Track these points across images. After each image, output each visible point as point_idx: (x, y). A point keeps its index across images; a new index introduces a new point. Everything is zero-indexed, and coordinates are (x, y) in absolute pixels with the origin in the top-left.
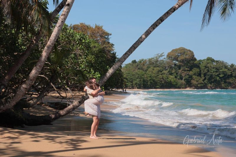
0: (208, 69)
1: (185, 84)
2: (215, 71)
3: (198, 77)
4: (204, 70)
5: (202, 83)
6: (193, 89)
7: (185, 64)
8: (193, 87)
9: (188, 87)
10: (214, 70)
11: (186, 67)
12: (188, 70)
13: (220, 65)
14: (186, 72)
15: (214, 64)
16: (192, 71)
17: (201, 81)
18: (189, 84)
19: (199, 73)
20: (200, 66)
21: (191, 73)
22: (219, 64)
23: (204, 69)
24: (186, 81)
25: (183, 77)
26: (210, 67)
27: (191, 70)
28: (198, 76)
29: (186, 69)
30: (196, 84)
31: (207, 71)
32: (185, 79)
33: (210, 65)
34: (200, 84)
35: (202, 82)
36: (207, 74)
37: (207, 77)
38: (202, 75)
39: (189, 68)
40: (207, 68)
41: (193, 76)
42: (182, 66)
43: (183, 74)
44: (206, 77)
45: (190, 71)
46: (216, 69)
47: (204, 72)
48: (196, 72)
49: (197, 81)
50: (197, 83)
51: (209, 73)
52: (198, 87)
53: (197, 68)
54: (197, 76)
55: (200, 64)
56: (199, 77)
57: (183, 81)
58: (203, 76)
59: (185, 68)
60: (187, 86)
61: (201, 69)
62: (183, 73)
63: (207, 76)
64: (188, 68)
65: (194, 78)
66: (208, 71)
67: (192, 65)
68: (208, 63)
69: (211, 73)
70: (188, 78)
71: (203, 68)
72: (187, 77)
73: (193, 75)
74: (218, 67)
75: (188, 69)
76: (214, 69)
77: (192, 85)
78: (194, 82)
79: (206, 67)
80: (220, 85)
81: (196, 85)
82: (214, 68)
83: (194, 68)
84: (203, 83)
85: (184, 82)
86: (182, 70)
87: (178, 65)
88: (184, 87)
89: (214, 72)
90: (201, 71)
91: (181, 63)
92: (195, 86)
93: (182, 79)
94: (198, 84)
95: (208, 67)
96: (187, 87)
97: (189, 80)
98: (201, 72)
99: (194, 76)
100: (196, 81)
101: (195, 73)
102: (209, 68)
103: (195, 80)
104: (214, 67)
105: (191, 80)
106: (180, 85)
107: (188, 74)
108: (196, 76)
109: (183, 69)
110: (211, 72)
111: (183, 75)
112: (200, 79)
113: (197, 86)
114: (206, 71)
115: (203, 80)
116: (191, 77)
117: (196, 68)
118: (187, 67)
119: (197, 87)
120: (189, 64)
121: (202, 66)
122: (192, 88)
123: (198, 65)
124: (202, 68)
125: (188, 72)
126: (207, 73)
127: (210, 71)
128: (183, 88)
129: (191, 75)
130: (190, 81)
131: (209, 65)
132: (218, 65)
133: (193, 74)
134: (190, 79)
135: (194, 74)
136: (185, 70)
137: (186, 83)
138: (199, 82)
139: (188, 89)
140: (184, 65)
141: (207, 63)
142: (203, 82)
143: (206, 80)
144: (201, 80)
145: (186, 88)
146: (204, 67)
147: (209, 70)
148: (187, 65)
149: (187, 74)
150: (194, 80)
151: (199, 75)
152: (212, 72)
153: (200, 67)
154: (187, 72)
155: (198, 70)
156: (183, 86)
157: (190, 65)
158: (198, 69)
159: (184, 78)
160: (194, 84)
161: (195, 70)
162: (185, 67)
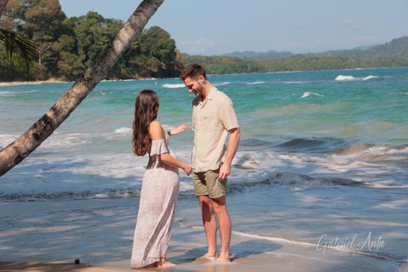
0: (91, 38)
1: (43, 70)
2: (106, 41)
3: (72, 55)
4: (83, 39)
5: (82, 69)
6: (63, 80)
7: (42, 26)
8: (63, 76)
9: (52, 76)
10: (104, 39)
11: (46, 34)
12: (49, 41)
13: (115, 29)
14: (45, 45)
15: (103, 26)
16: (59, 42)
17: (78, 63)
18: (53, 69)
19: (73, 45)
20: (76, 31)
21: (56, 46)
22: (113, 25)
23: (84, 36)
24: (45, 63)
25: (39, 54)
26: (95, 33)
27: (55, 39)
28: (71, 52)
29: (45, 37)
30: (68, 71)
31: (89, 42)
32: (44, 59)
33: (96, 28)
34: (77, 69)
35: (82, 64)
36: (91, 47)
37: (91, 55)
38: (81, 51)
39: (52, 34)
40: (90, 36)
41: (61, 53)
42: (36, 31)
43: (39, 48)
44: (88, 54)
45: (53, 41)
46: (109, 36)
47: (83, 43)
48: (68, 44)
49: (71, 64)
50: (70, 68)
51: (94, 46)
52: (72, 77)
53: (69, 35)
54: (69, 52)
55: (75, 26)
56: (74, 55)
57: (40, 64)
58: (83, 52)
59: (42, 36)
60: (50, 74)
61: (77, 38)
62: (38, 45)
63: (90, 52)
64: (50, 35)
65: (63, 58)
66: (93, 42)
67: (57, 28)
68: (91, 25)
69: (98, 47)
70: (50, 57)
71: (82, 34)
72: (48, 54)
73: (60, 49)
74: (112, 32)
75: (50, 38)
76: (105, 37)
77: (59, 72)
78: (64, 66)
79: (87, 33)
80: (118, 72)
81: (68, 73)
82: (103, 35)
83: (63, 36)
84: (83, 66)
85: (42, 66)
86: (38, 40)
87: (26, 27)
88: (43, 77)
89: (104, 43)
90: (76, 41)
91: (33, 25)
92: (66, 75)
93: (37, 60)
94: (73, 69)
95: (92, 33)
96: (49, 78)
97: (54, 62)
98: (78, 44)
99: (63, 53)
100: (68, 63)
101: (66, 46)
102: (93, 35)
103: (66, 61)
104: (104, 32)
105: (57, 61)
106: (35, 73)
107: (50, 49)
108: (68, 54)
109: (39, 37)
110: (99, 44)
111: (39, 51)
112: (76, 60)
113: (72, 75)
114: (87, 41)
115: (83, 62)
116: (56, 54)
117: (67, 36)
118: (48, 32)
119: (70, 77)
120: (51, 27)
121: (79, 30)
122: (60, 79)
123: (70, 29)
124: (79, 35)
125: (50, 43)
126: (89, 46)
127: (96, 42)
128: (40, 80)
129: (56, 50)
130: (56, 64)
131: (92, 29)
132: (111, 28)
133: (61, 47)
134: (54, 58)
135: (63, 49)
136: (43, 41)
137: (46, 69)
138: (75, 66)
139: (52, 81)
140: (40, 29)
141: (89, 25)
142: (84, 64)
143: (89, 61)
144: (80, 60)
145: (46, 78)
146: (83, 32)
147: (95, 39)
148: (47, 28)
149: (49, 47)
150: (64, 60)
151: (75, 50)
152: (101, 43)
153: (74, 34)
154: (48, 44)
155: (71, 39)
156: (41, 76)
157: (54, 29)
158: (71, 37)
159: (42, 57)
160: (63, 71)
161: (66, 40)
162: (42, 33)
